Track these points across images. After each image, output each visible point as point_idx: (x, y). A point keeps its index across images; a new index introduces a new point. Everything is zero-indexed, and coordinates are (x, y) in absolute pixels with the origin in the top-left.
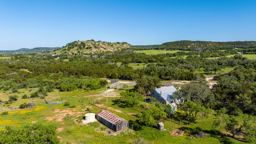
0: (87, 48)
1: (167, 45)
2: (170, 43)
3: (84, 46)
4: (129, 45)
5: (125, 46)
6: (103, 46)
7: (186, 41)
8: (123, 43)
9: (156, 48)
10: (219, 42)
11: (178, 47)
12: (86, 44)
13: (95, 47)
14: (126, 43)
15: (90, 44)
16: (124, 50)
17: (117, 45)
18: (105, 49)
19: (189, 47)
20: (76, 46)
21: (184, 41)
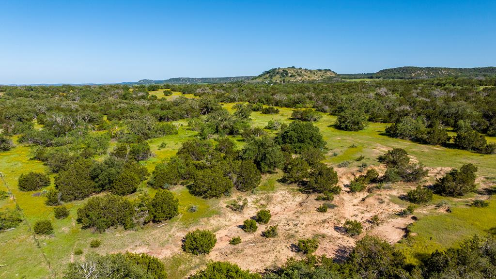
0: (291, 76)
1: (385, 73)
2: (389, 70)
3: (287, 74)
4: (334, 73)
5: (329, 73)
6: (306, 74)
7: (411, 67)
8: (326, 71)
9: (370, 76)
10: (460, 69)
11: (398, 75)
12: (289, 72)
13: (298, 75)
14: (330, 70)
15: (293, 72)
16: (330, 78)
17: (319, 72)
18: (309, 77)
19: (414, 75)
20: (278, 73)
21: (408, 67)
